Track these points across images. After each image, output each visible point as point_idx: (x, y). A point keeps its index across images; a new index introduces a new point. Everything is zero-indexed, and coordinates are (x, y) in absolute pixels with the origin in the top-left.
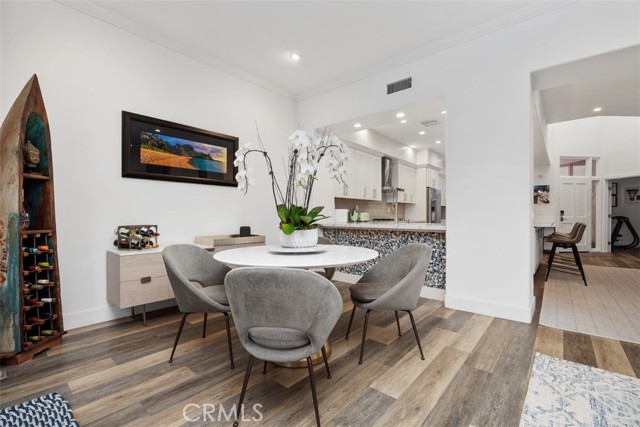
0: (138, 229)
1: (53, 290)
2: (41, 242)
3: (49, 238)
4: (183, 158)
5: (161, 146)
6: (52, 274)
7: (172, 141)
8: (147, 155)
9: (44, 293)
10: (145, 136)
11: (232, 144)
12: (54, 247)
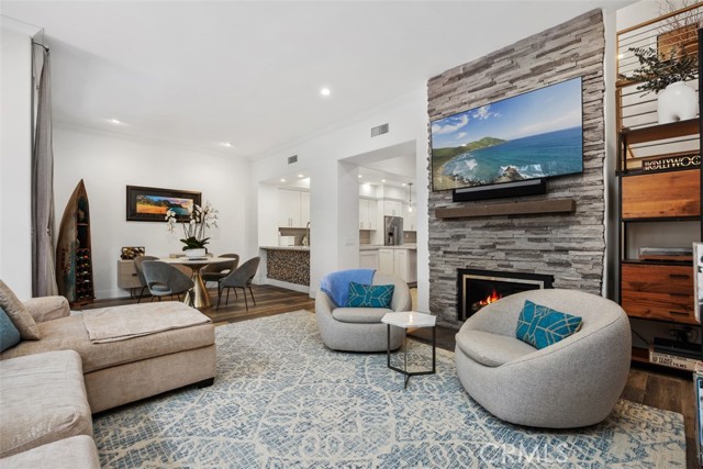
0: (133, 249)
1: (90, 277)
2: (84, 254)
3: (88, 253)
4: (163, 208)
5: (149, 202)
6: (89, 269)
7: (156, 199)
8: (141, 208)
9: (86, 277)
10: (139, 198)
11: (197, 198)
12: (90, 256)
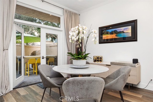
4: (114, 35)
5: (107, 33)
8: (105, 37)
10: (104, 32)
